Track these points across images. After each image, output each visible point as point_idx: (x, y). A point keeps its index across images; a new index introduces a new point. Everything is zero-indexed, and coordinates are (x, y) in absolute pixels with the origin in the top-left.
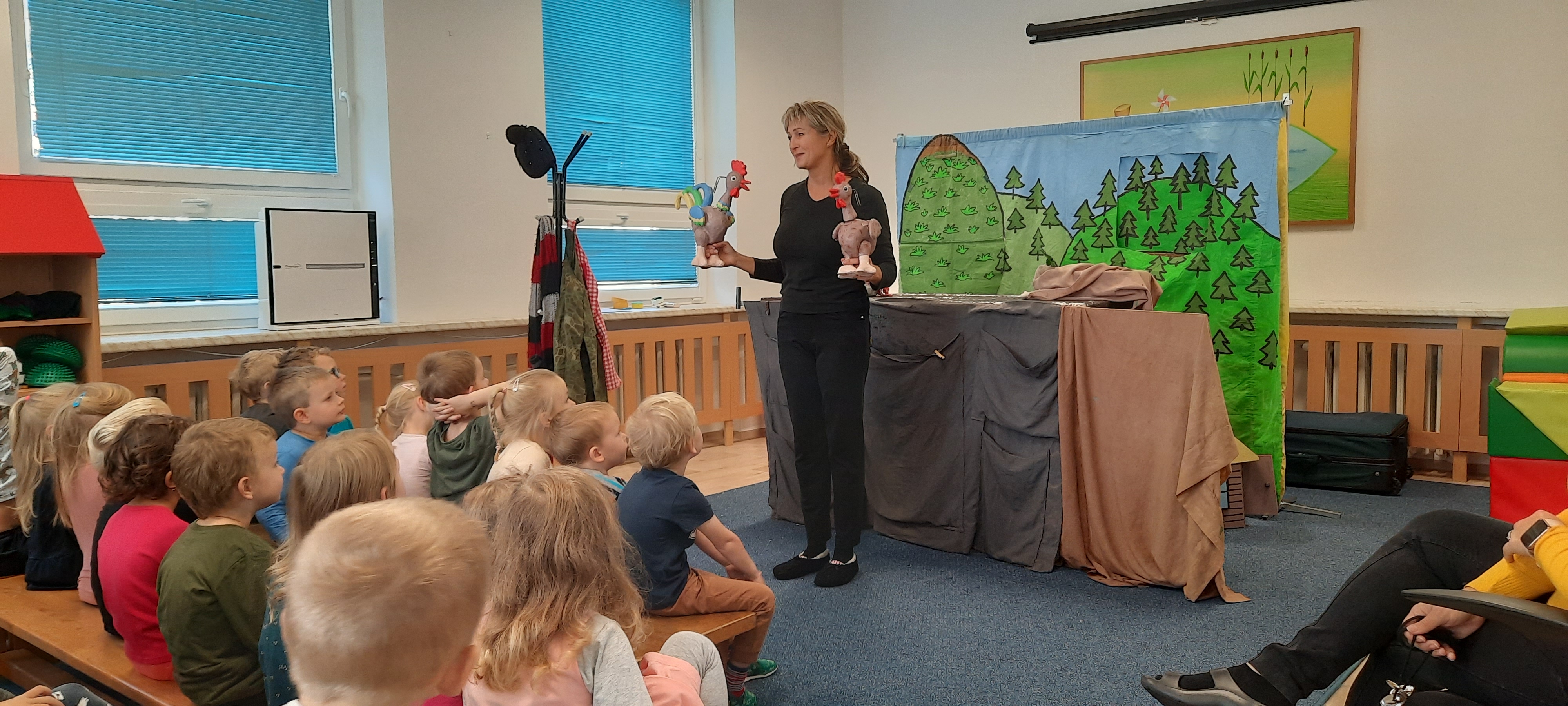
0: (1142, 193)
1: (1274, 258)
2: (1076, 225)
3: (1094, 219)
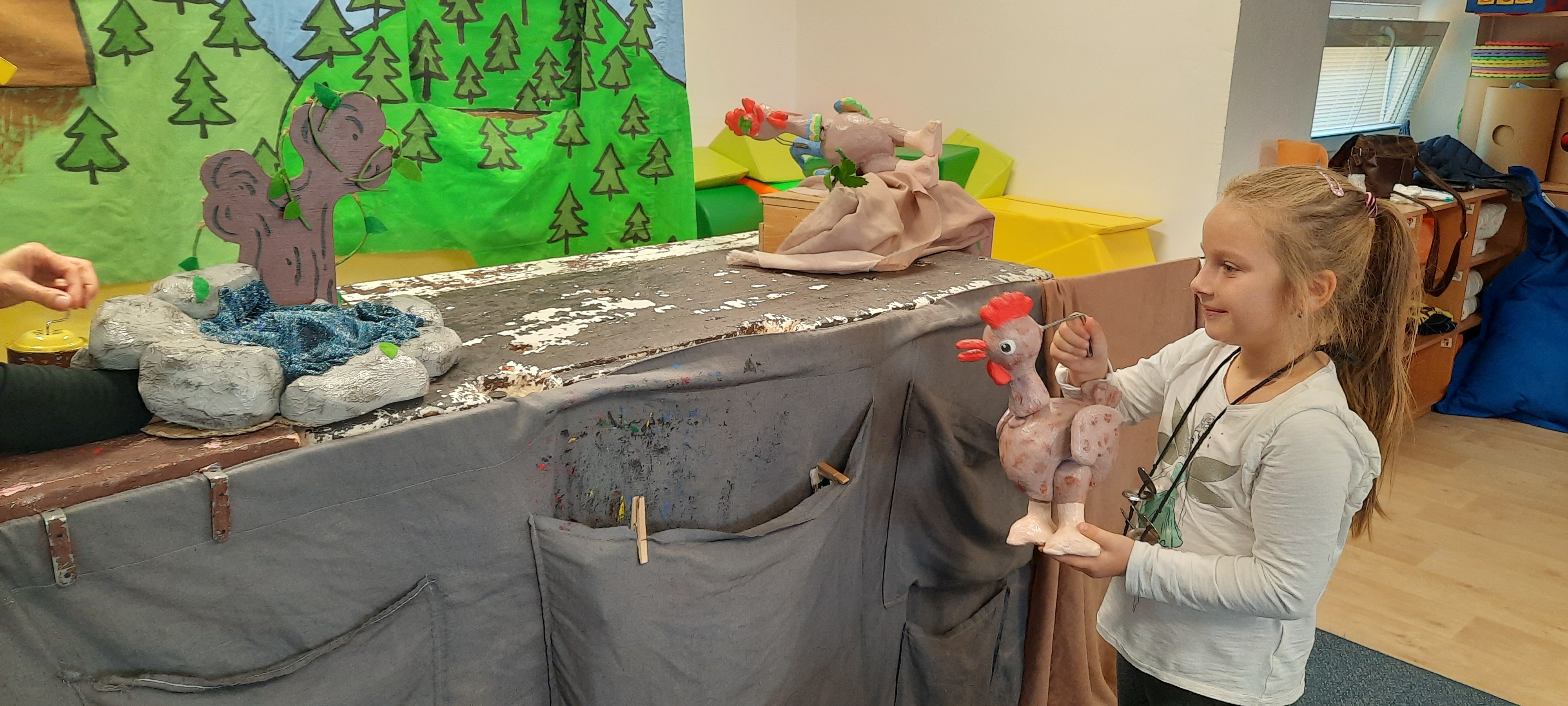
1: (679, 117)
2: (308, 48)
3: (351, 36)
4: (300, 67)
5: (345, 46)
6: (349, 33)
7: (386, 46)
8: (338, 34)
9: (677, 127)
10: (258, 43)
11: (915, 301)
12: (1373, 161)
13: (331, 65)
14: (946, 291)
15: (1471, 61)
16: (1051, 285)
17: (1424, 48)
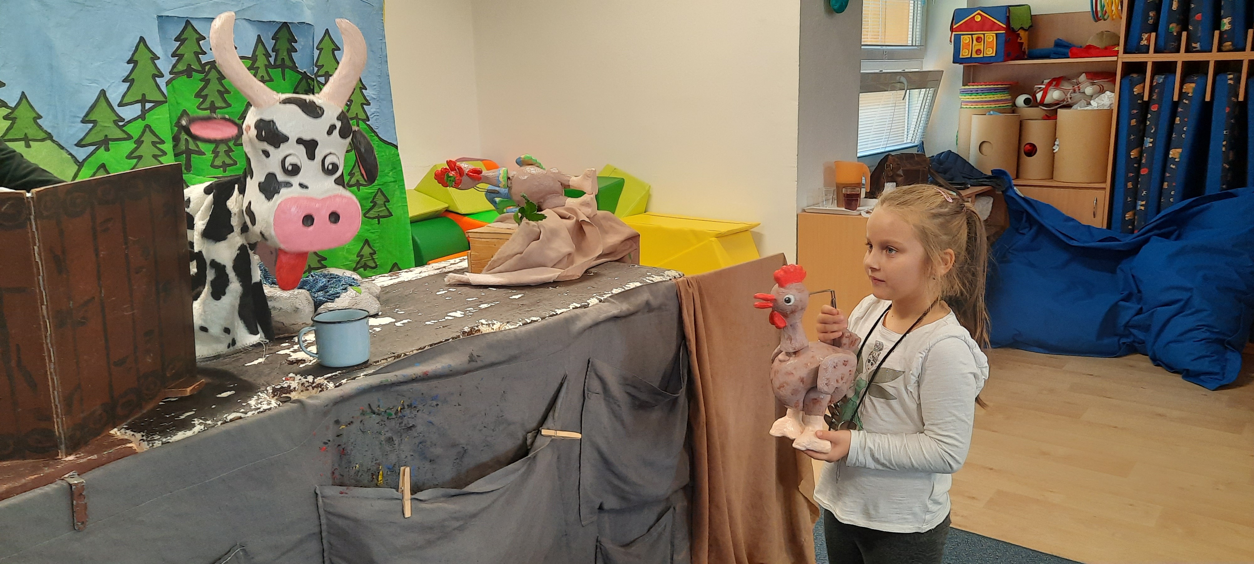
0: (201, 80)
1: (394, 171)
2: (87, 138)
3: (124, 126)
4: (81, 154)
5: (119, 134)
6: (121, 124)
7: (153, 132)
8: (112, 125)
9: (393, 180)
10: (43, 135)
11: (588, 301)
12: (900, 172)
13: (107, 149)
14: (610, 292)
15: (960, 97)
16: (683, 281)
17: (928, 89)
